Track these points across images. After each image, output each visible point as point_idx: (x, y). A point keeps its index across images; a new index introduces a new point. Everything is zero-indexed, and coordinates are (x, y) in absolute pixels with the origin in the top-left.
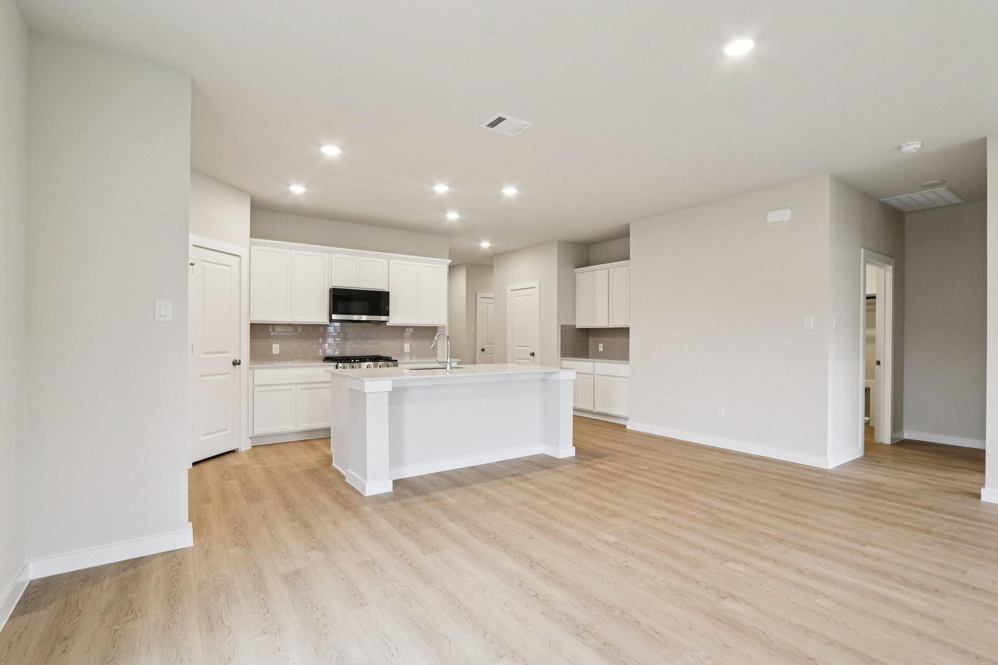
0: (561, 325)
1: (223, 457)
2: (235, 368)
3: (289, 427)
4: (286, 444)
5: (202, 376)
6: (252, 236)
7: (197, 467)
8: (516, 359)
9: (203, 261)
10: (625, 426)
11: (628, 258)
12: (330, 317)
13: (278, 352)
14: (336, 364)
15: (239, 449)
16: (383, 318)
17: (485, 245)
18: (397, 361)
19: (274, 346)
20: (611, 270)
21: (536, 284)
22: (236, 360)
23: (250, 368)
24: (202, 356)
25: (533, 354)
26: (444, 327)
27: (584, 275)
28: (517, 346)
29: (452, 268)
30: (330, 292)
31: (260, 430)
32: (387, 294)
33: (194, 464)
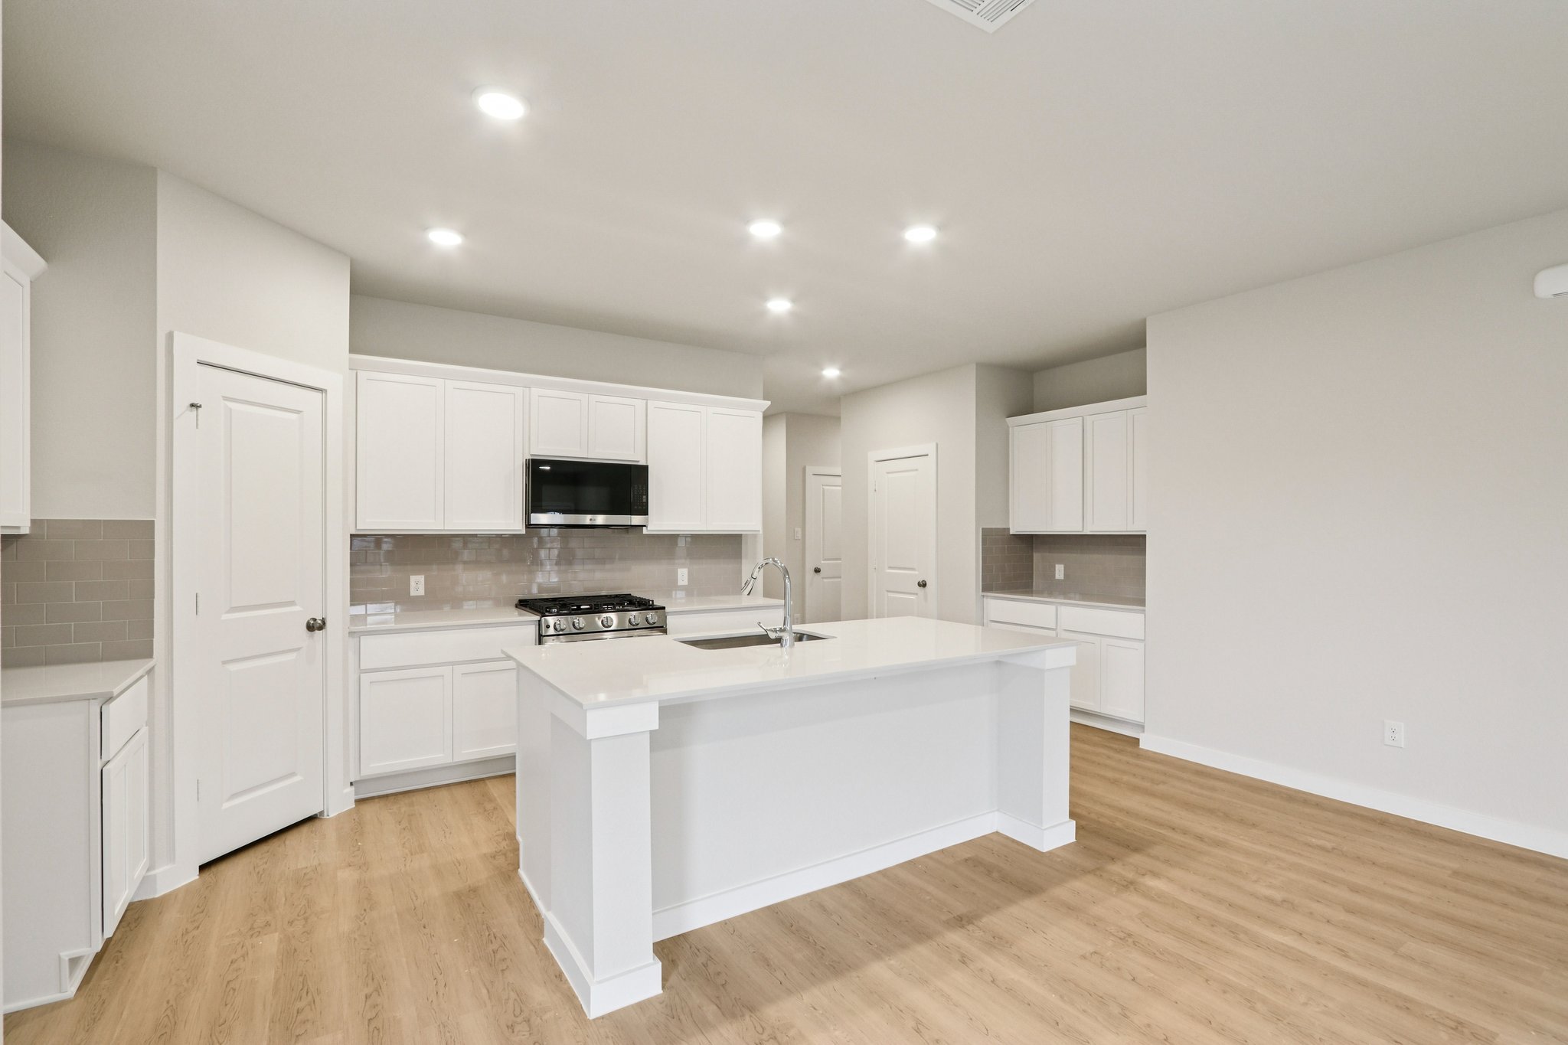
0: (983, 529)
1: (283, 837)
2: (312, 637)
3: (438, 757)
4: (431, 795)
5: (224, 663)
6: (353, 349)
7: (209, 874)
8: (888, 591)
9: (226, 398)
10: (1136, 741)
11: (1145, 393)
12: (528, 518)
13: (421, 592)
14: (537, 618)
15: (325, 814)
16: (636, 520)
17: (831, 373)
18: (664, 608)
19: (413, 579)
20: (1089, 420)
21: (930, 448)
22: (315, 620)
23: (352, 634)
24: (225, 617)
25: (923, 585)
26: (755, 536)
27: (1027, 430)
28: (890, 568)
29: (768, 417)
30: (528, 468)
31: (375, 765)
32: (644, 469)
33: (203, 868)
